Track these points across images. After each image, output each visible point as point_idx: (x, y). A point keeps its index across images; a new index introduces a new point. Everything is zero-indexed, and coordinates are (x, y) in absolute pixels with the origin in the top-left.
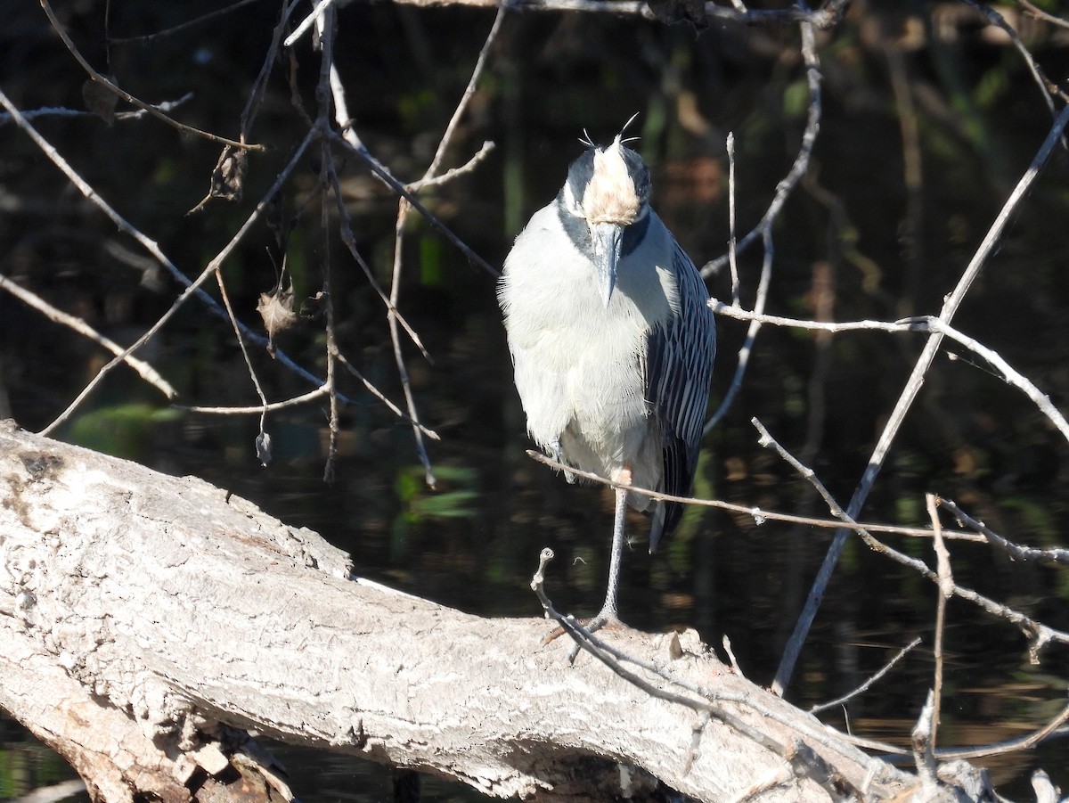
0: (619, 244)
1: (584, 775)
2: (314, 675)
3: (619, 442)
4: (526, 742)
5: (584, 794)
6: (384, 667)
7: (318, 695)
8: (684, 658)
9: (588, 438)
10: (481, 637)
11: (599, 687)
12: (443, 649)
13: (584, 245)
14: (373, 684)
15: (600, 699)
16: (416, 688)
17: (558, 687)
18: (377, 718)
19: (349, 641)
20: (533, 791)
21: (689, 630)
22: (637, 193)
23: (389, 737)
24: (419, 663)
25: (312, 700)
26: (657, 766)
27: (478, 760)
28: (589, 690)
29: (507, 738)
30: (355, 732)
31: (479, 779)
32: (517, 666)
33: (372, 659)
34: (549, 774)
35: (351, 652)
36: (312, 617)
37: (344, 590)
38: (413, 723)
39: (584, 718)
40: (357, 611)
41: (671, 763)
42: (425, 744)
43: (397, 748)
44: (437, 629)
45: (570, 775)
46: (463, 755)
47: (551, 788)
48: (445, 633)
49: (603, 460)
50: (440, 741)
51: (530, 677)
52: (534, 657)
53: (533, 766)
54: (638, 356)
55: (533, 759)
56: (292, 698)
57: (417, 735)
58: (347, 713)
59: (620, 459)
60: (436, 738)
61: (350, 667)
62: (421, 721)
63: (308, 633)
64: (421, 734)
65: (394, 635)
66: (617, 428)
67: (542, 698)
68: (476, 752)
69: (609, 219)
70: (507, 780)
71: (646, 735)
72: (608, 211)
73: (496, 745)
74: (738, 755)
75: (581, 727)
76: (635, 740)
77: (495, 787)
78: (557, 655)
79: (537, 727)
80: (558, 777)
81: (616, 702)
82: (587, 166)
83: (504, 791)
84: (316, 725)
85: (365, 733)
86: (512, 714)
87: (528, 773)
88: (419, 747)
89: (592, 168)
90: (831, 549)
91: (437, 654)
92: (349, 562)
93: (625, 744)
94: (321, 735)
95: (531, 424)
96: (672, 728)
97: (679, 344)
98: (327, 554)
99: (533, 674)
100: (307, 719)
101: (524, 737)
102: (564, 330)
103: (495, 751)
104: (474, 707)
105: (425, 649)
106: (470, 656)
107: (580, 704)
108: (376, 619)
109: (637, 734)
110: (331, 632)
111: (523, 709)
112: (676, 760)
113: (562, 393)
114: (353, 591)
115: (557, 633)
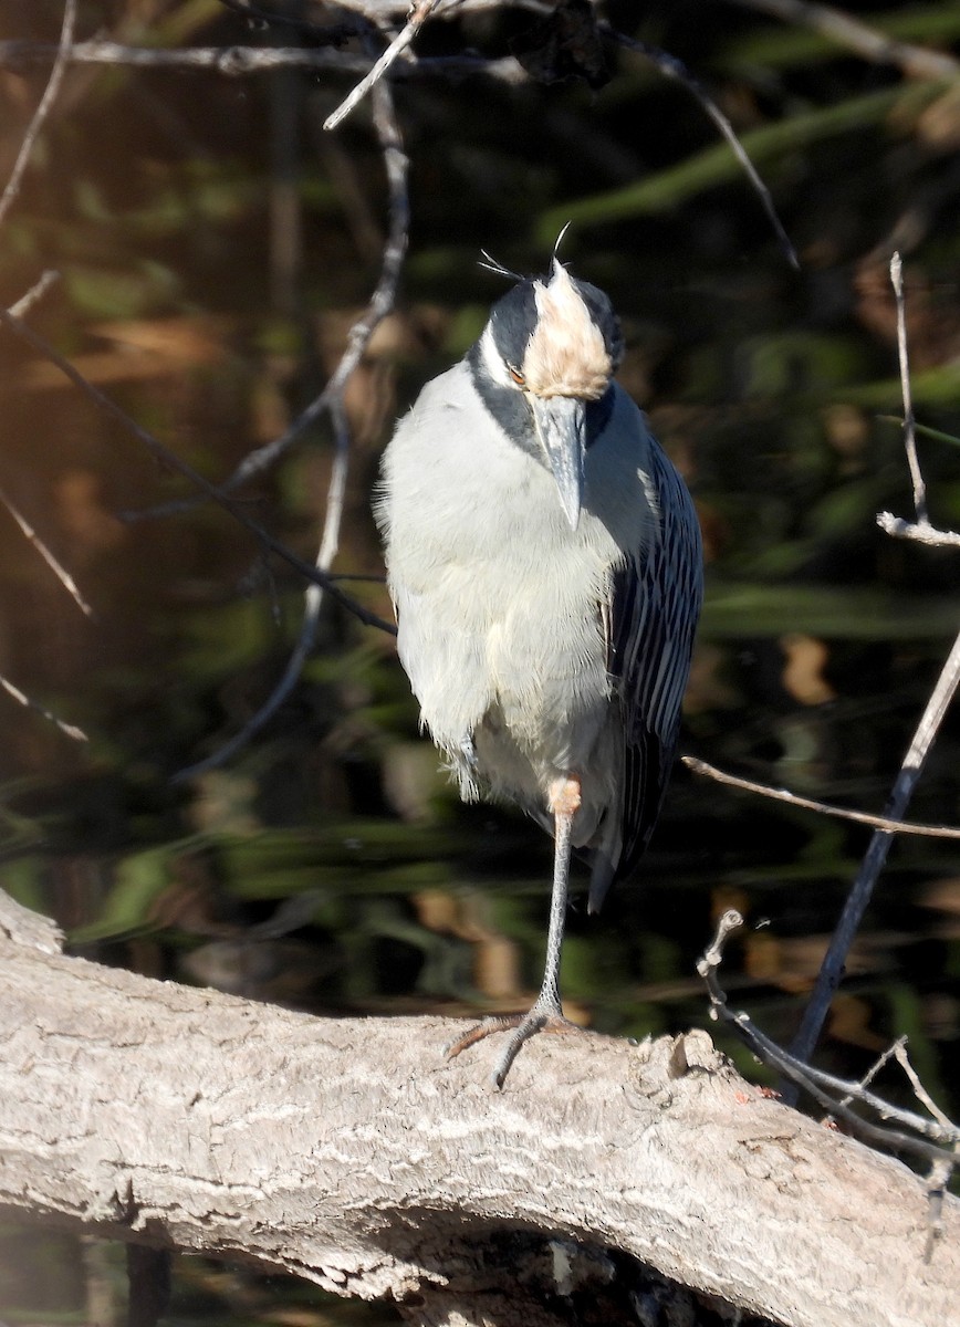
0: (583, 429)
1: (498, 1260)
2: (48, 1112)
3: (565, 737)
4: (415, 1212)
5: (493, 1291)
6: (166, 1097)
7: (54, 1142)
8: (691, 1075)
9: (516, 733)
10: (334, 1047)
11: (549, 1122)
12: (269, 1068)
13: (523, 432)
14: (149, 1124)
15: (551, 1142)
16: (225, 1129)
17: (477, 1124)
18: (156, 1177)
19: (106, 1057)
20: (416, 1287)
21: (695, 1032)
22: (608, 351)
23: (174, 1206)
24: (228, 1090)
25: (43, 1150)
26: (649, 1245)
27: (326, 1240)
28: (532, 1129)
29: (383, 1206)
30: (121, 1200)
31: (326, 1270)
32: (403, 1092)
33: (147, 1085)
34: (442, 1261)
35: (110, 1075)
36: (40, 1021)
37: (86, 978)
38: (216, 1183)
39: (523, 1172)
40: (115, 1009)
41: (674, 1241)
42: (237, 1217)
43: (187, 1223)
44: (256, 1036)
45: (476, 1262)
46: (301, 1232)
47: (444, 1281)
48: (269, 1043)
49: (535, 767)
50: (262, 1211)
51: (428, 1109)
52: (433, 1077)
53: (417, 1249)
54: (599, 604)
55: (420, 1238)
56: (10, 1148)
57: (224, 1202)
58: (107, 1170)
59: (565, 767)
60: (257, 1206)
61: (109, 1097)
62: (232, 1181)
63: (36, 1046)
64: (232, 1201)
65: (181, 1048)
66: (563, 715)
67: (450, 1142)
68: (325, 1229)
69: (568, 390)
70: (373, 1270)
71: (633, 1196)
72: (566, 378)
73: (361, 1215)
74: (792, 1226)
75: (518, 1187)
76: (613, 1206)
77: (352, 1282)
78: (473, 1074)
79: (439, 1188)
80: (457, 1264)
81: (579, 1146)
82: (525, 309)
83: (369, 1289)
84: (49, 1190)
85: (137, 1200)
86: (395, 1167)
87: (408, 1259)
88: (225, 1221)
89: (534, 312)
90: (851, 900)
91: (258, 1076)
92: (58, 933)
93: (594, 1212)
94: (55, 1205)
95: (427, 714)
96: (677, 1185)
97: (657, 585)
98: (25, 922)
99: (432, 1104)
100: (34, 1181)
101: (414, 1202)
102: (482, 565)
103: (359, 1225)
104: (328, 1157)
105: (236, 1067)
106: (318, 1077)
107: (517, 1150)
108: (148, 1023)
109: (617, 1196)
110: (75, 1044)
111: (415, 1159)
112: (684, 1236)
113: (478, 663)
114: (103, 980)
115: (469, 1039)
